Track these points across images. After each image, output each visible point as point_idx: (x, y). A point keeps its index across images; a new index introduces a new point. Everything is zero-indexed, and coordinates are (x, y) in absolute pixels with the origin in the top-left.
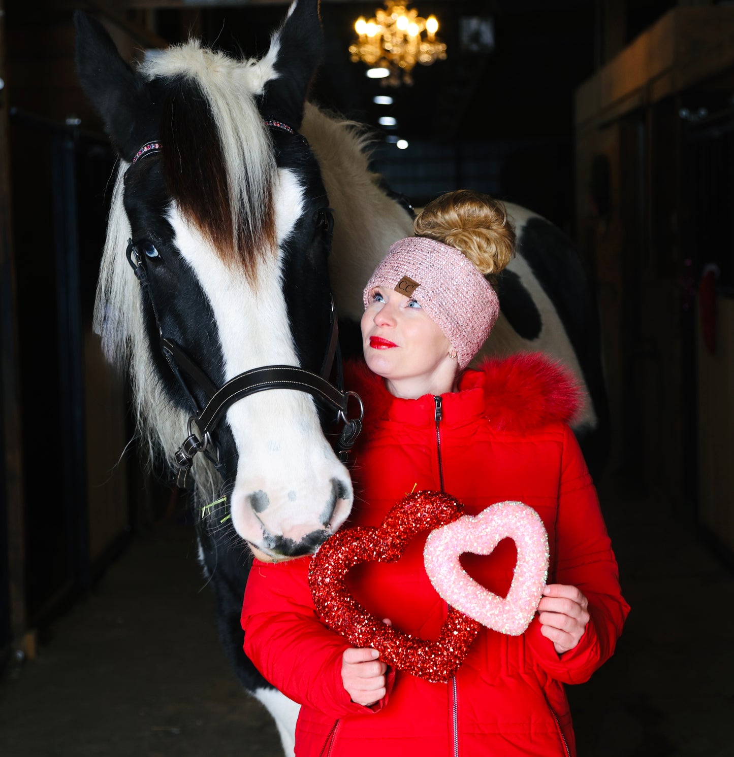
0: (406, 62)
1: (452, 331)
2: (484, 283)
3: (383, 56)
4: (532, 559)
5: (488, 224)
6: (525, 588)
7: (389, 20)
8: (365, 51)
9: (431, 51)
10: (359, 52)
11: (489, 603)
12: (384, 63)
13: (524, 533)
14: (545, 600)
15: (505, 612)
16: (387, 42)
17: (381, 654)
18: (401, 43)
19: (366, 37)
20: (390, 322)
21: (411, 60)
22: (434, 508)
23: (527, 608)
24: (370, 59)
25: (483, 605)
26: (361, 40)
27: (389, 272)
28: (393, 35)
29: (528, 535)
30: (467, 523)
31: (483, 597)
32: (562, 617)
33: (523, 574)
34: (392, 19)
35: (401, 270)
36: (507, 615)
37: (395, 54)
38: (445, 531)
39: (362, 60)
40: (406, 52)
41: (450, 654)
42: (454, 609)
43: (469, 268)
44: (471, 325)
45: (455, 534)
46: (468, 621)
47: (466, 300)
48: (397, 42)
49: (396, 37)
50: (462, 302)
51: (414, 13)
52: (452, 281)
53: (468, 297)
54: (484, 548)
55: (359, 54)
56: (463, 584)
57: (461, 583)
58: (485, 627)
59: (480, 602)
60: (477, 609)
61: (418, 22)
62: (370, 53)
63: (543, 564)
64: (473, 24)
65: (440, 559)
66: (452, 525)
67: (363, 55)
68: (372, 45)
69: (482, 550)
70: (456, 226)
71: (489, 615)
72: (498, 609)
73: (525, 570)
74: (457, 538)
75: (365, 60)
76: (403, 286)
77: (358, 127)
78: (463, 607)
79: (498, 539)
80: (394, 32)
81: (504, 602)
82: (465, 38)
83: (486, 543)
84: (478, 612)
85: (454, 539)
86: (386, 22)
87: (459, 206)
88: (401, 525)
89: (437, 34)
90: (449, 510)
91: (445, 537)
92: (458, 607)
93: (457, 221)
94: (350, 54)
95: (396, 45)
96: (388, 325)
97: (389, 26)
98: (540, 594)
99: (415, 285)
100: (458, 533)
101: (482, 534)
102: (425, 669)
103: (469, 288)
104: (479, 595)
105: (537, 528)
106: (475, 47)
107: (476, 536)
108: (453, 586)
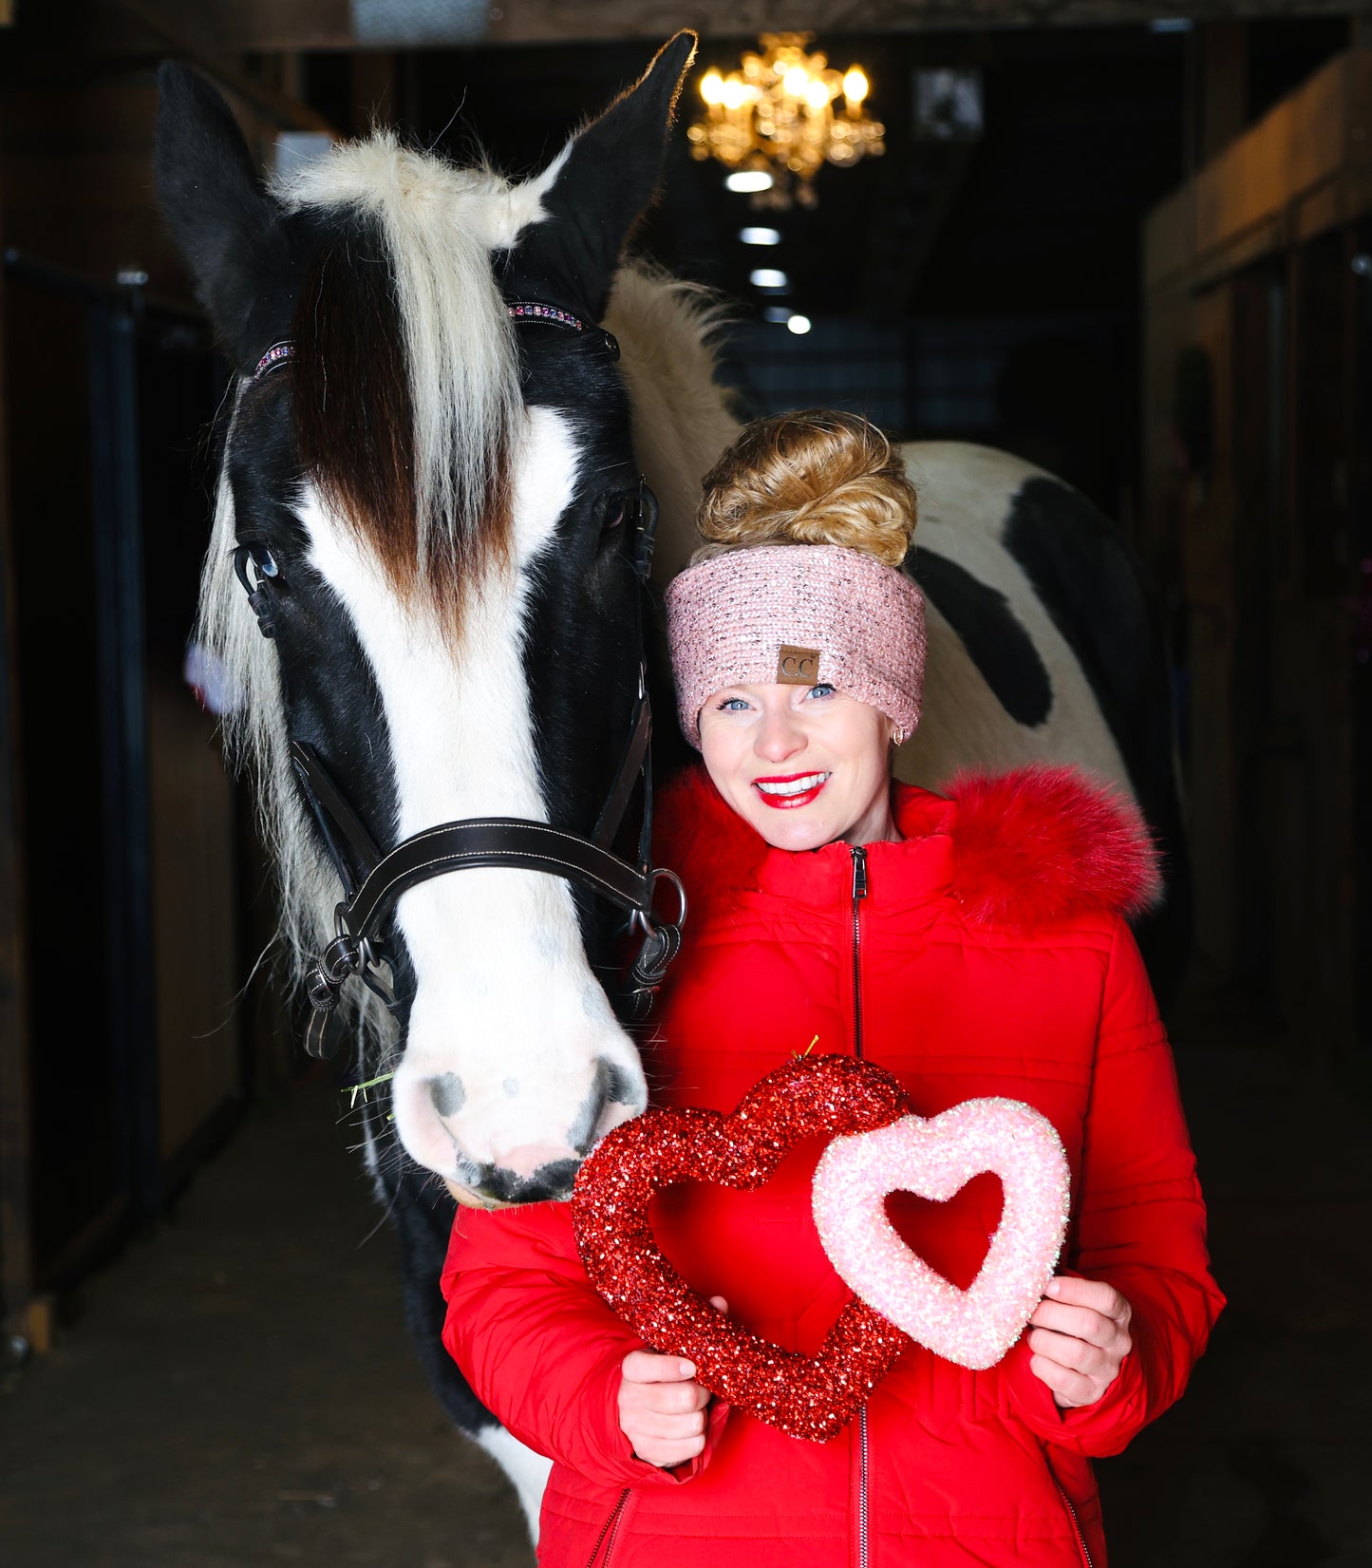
0: (803, 159)
3: (756, 146)
4: (1033, 1225)
6: (1010, 1279)
7: (770, 75)
8: (720, 138)
9: (853, 137)
10: (709, 139)
11: (933, 1301)
12: (758, 162)
13: (1025, 1171)
14: (1047, 1305)
15: (963, 1322)
16: (765, 119)
17: (700, 1370)
18: (793, 122)
19: (723, 108)
21: (811, 156)
22: (849, 1096)
23: (1008, 1320)
24: (729, 153)
25: (920, 1302)
26: (711, 114)
28: (777, 105)
29: (1032, 1175)
30: (911, 1133)
31: (922, 1286)
32: (1077, 1345)
33: (1011, 1251)
34: (775, 74)
36: (967, 1328)
37: (781, 145)
38: (864, 1143)
39: (715, 155)
40: (802, 139)
41: (839, 1390)
42: (860, 1299)
45: (884, 1153)
46: (885, 1328)
48: (784, 119)
49: (781, 108)
51: (819, 61)
54: (937, 1186)
55: (708, 144)
56: (886, 1255)
57: (882, 1253)
58: (918, 1345)
59: (915, 1295)
60: (907, 1309)
61: (827, 79)
62: (730, 142)
63: (1054, 1238)
64: (941, 83)
65: (847, 1200)
66: (881, 1133)
67: (717, 145)
68: (734, 125)
69: (935, 1192)
71: (929, 1323)
72: (950, 1313)
73: (1016, 1244)
74: (886, 1161)
75: (719, 156)
77: (697, 293)
78: (880, 1300)
79: (969, 1173)
80: (779, 99)
81: (962, 1299)
82: (924, 111)
83: (944, 1179)
84: (907, 1314)
85: (881, 1163)
86: (764, 80)
88: (777, 1119)
89: (867, 104)
90: (878, 1102)
91: (864, 1157)
92: (869, 1299)
94: (689, 144)
95: (784, 126)
97: (769, 87)
98: (1039, 1294)
100: (891, 1151)
101: (939, 1160)
102: (784, 1411)
104: (915, 1282)
105: (1052, 1163)
106: (943, 130)
107: (927, 1163)
108: (865, 1256)
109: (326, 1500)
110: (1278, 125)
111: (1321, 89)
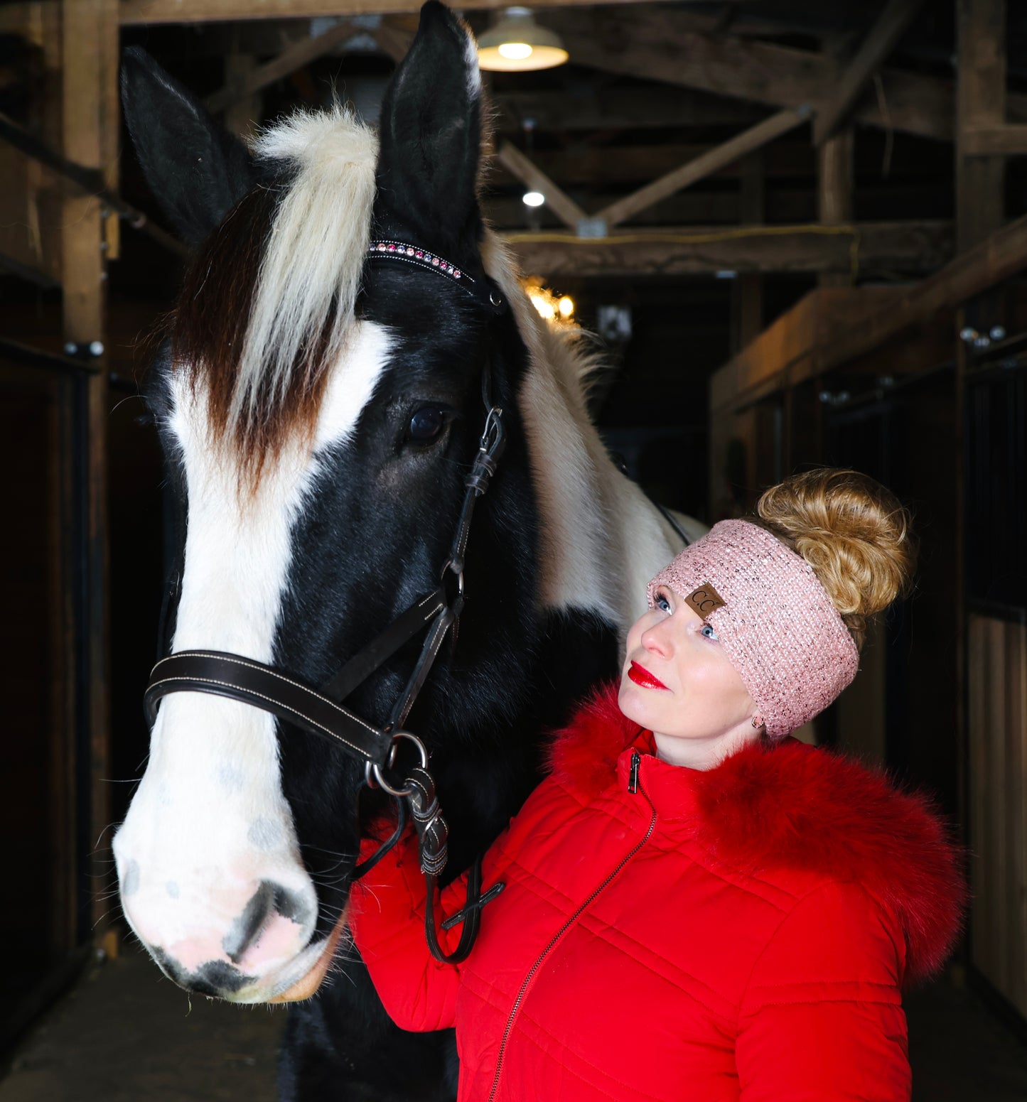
1: (761, 688)
2: (838, 626)
5: (871, 536)
20: (663, 649)
27: (687, 569)
35: (706, 572)
43: (817, 597)
44: (797, 685)
47: (797, 647)
50: (789, 648)
51: (548, 293)
52: (782, 612)
53: (802, 643)
61: (552, 303)
64: (610, 313)
70: (819, 524)
76: (700, 599)
82: (603, 325)
87: (833, 494)
89: (572, 316)
93: (824, 517)
96: (661, 653)
99: (719, 602)
103: (808, 629)
106: (612, 335)
109: (250, 1061)
110: (779, 328)
111: (802, 310)
